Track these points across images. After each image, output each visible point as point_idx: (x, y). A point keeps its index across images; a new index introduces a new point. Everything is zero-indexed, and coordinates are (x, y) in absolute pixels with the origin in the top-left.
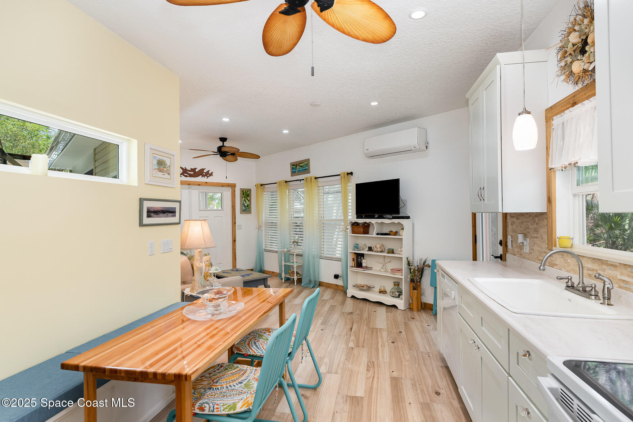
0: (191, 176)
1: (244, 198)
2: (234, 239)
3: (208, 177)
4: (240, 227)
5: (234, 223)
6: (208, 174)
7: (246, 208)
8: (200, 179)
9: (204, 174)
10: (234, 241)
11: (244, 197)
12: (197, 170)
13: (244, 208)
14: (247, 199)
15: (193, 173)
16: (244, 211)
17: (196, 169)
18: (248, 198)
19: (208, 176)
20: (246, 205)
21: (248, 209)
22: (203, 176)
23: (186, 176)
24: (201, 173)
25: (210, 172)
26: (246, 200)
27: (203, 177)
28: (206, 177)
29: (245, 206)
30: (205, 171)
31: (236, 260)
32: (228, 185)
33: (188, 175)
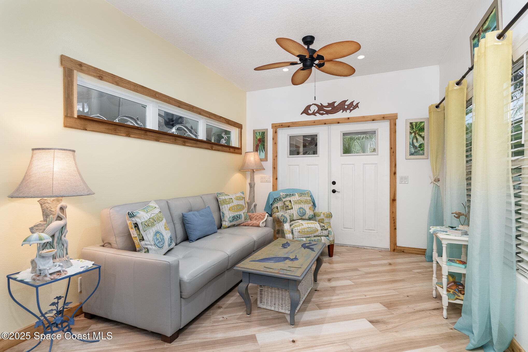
0: (328, 113)
1: (413, 134)
2: (392, 198)
3: (351, 111)
4: (405, 179)
5: (394, 173)
6: (353, 106)
7: (416, 150)
8: (340, 115)
9: (346, 107)
10: (393, 200)
11: (414, 132)
12: (336, 105)
13: (413, 150)
14: (420, 136)
15: (331, 109)
16: (412, 154)
17: (335, 102)
18: (422, 134)
19: (352, 108)
20: (417, 145)
21: (421, 152)
22: (344, 110)
23: (322, 114)
24: (343, 106)
25: (354, 104)
26: (418, 137)
27: (345, 112)
28: (348, 111)
29: (415, 147)
30: (347, 103)
31: (395, 229)
32: (384, 118)
33: (324, 113)
